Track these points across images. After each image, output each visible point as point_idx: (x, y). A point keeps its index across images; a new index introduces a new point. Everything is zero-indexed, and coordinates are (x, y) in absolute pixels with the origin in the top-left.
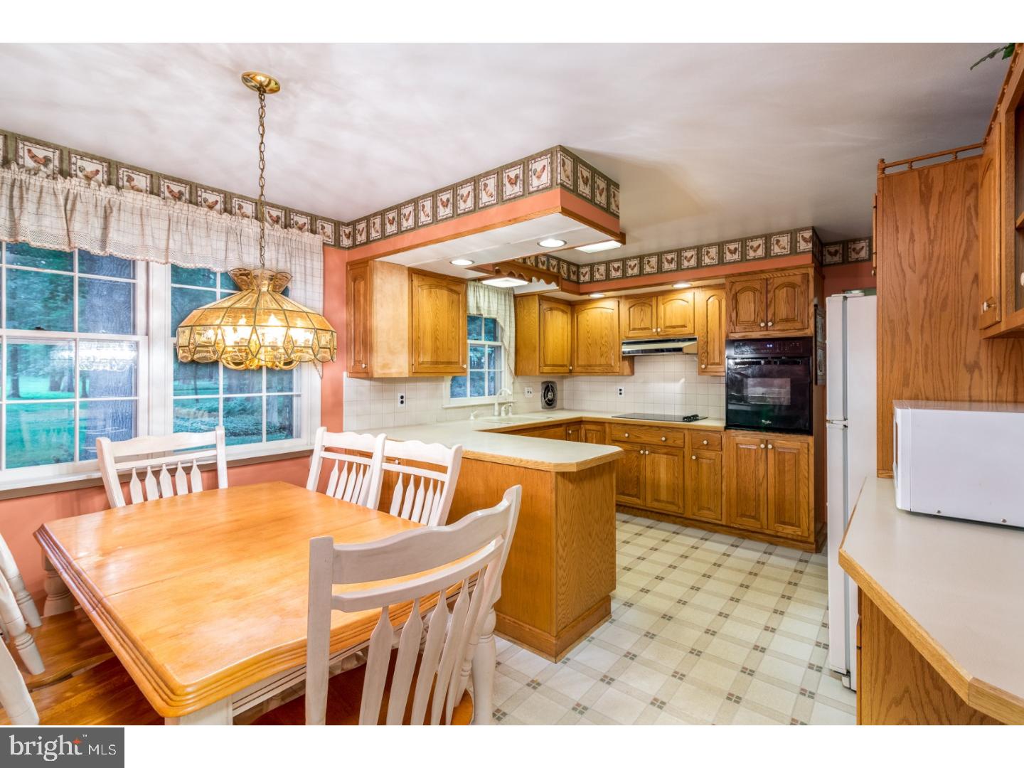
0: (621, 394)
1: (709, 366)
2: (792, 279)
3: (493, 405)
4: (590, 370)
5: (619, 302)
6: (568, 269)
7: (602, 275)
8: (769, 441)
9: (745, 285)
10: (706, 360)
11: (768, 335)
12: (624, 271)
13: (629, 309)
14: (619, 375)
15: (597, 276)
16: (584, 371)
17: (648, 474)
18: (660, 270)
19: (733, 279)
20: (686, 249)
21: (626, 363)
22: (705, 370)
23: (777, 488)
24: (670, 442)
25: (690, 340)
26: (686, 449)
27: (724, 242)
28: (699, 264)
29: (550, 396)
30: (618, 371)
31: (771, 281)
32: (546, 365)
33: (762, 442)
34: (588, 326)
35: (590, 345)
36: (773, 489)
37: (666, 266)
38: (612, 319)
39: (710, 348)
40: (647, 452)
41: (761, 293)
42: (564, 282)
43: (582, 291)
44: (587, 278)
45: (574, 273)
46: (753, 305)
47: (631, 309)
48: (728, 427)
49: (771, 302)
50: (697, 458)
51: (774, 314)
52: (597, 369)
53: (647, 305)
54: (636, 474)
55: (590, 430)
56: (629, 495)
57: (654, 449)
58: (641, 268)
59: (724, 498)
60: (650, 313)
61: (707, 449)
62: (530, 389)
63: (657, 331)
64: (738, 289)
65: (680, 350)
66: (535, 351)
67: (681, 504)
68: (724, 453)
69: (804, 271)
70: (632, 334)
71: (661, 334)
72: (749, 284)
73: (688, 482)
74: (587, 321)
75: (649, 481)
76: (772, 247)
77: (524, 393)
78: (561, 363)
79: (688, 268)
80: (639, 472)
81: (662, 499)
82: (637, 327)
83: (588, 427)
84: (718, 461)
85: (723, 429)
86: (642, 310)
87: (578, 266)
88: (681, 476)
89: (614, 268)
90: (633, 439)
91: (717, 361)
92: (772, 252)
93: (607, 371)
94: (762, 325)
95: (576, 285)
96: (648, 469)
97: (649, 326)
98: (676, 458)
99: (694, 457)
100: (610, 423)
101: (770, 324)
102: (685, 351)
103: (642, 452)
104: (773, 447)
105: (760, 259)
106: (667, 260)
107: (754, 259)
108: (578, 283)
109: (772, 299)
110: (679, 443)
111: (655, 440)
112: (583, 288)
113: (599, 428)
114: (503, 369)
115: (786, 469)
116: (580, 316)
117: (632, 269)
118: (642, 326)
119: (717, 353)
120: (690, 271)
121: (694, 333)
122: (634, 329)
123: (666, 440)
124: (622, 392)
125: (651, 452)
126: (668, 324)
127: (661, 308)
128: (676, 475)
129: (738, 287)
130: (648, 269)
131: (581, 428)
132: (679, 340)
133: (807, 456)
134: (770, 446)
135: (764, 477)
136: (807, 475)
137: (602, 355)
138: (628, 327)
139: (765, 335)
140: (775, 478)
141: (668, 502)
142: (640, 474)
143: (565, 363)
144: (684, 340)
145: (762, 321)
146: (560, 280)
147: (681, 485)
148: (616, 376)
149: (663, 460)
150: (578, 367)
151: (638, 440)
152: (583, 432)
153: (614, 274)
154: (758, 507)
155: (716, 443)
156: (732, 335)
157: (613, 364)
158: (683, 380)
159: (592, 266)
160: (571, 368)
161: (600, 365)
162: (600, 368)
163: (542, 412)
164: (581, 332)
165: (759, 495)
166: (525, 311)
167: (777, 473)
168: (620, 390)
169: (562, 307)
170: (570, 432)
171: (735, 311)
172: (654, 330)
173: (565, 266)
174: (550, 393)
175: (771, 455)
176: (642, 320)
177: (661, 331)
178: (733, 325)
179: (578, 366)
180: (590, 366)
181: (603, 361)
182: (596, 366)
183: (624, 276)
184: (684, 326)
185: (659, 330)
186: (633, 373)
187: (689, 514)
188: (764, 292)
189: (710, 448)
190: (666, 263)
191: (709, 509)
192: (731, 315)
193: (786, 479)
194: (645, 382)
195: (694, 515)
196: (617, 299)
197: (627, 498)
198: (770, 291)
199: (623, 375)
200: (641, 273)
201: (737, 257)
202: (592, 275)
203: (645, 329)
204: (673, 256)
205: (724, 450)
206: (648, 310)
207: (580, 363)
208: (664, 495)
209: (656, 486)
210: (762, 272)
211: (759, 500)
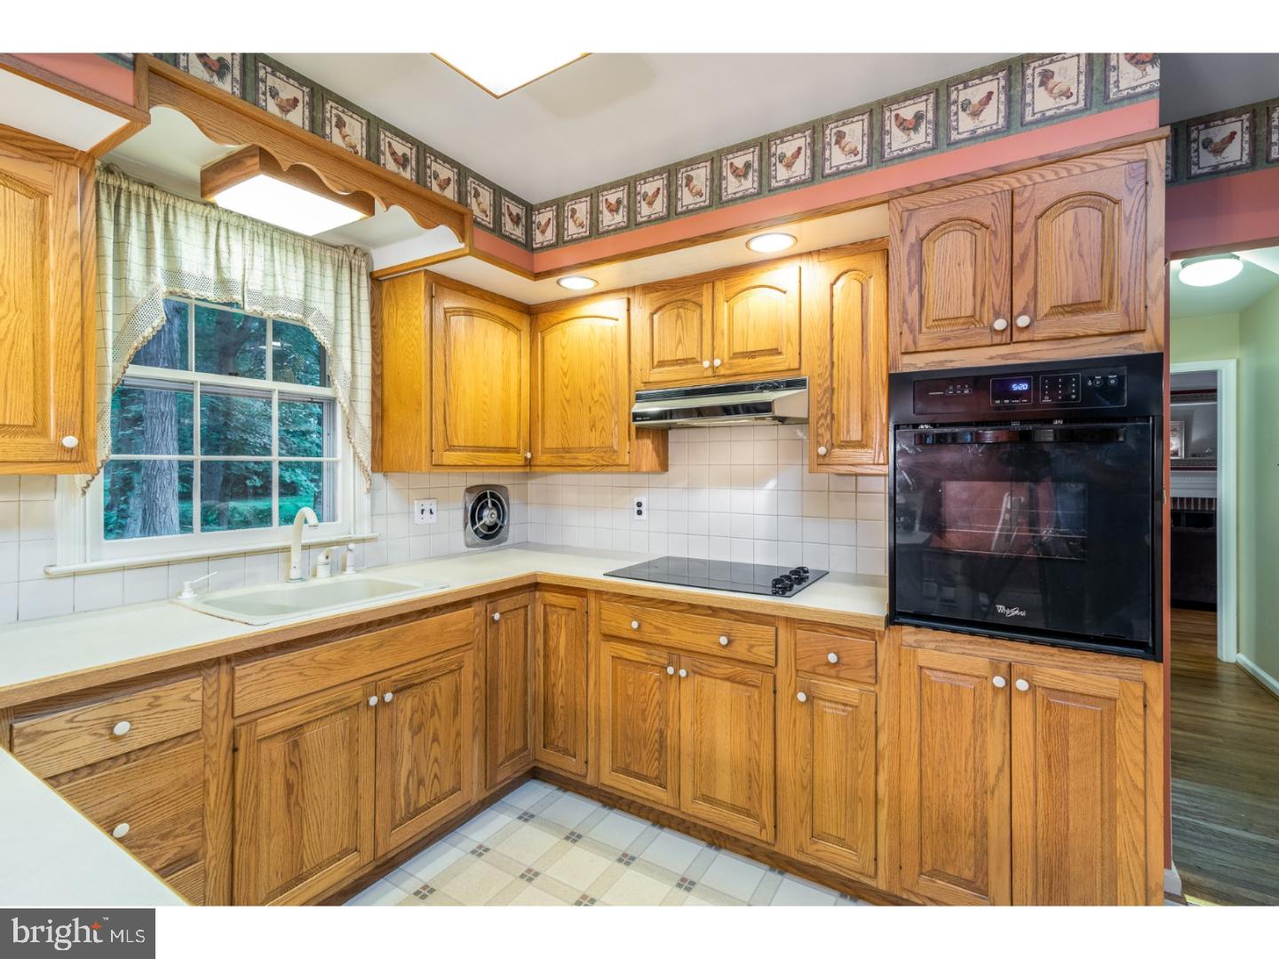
0: (640, 513)
1: (836, 451)
2: (1094, 183)
3: (287, 549)
4: (567, 460)
5: (629, 300)
6: (497, 206)
7: (581, 225)
8: (1017, 669)
9: (946, 214)
10: (827, 436)
11: (1014, 355)
12: (632, 211)
13: (652, 314)
14: (629, 472)
15: (572, 229)
16: (557, 462)
17: (687, 728)
18: (717, 198)
19: (907, 203)
20: (781, 136)
21: (647, 445)
22: (827, 460)
23: (1041, 806)
24: (740, 650)
25: (790, 385)
26: (781, 672)
27: (885, 100)
28: (817, 173)
29: (489, 516)
30: (627, 462)
31: (1027, 194)
32: (451, 448)
33: (996, 672)
34: (564, 359)
35: (568, 401)
36: (1029, 812)
37: (733, 186)
38: (614, 341)
39: (840, 405)
40: (683, 673)
41: (995, 233)
42: (479, 233)
43: (538, 269)
44: (550, 235)
45: (516, 220)
46: (969, 270)
47: (656, 317)
48: (896, 617)
49: (1024, 257)
50: (810, 699)
51: (1034, 293)
52: (583, 458)
53: (690, 305)
54: (656, 724)
55: (555, 606)
56: (638, 776)
57: (701, 662)
58: (672, 198)
59: (883, 814)
60: (696, 322)
61: (837, 677)
62: (427, 505)
63: (712, 366)
64: (923, 231)
65: (766, 407)
66: (418, 411)
67: (767, 815)
68: (885, 691)
69: (1133, 154)
70: (657, 375)
71: (723, 371)
72: (957, 211)
73: (786, 760)
74: (563, 348)
75: (687, 747)
76: (1028, 98)
77: (410, 513)
78: (501, 444)
79: (788, 186)
80: (665, 719)
81: (719, 797)
82: (668, 357)
83: (551, 597)
84: (866, 711)
85: (883, 623)
86: (679, 316)
87: (530, 209)
88: (768, 744)
89: (609, 206)
90: (650, 635)
91: (856, 435)
92: (1028, 110)
93: (605, 462)
94: (1000, 324)
95: (522, 250)
96: (687, 716)
97: (694, 354)
98: (756, 693)
99: (801, 697)
100: (599, 593)
101: (1023, 321)
102: (778, 411)
103: (670, 670)
104: (1032, 687)
105: (993, 134)
106: (735, 171)
107: (974, 137)
108: (528, 245)
109: (1028, 247)
110: (764, 653)
111: (702, 641)
112: (543, 262)
113: (572, 601)
114: (339, 456)
115: (1072, 754)
116: (547, 338)
117: (650, 204)
118: (680, 355)
119: (856, 416)
120: (792, 192)
121: (799, 369)
122: (662, 364)
123: (730, 642)
124: (643, 509)
125: (694, 672)
126: (738, 349)
127: (723, 309)
128: (756, 737)
129: (921, 224)
130: (687, 199)
131: (534, 600)
132: (765, 387)
133: (1140, 722)
134: (1021, 685)
135: (1001, 770)
136: (1140, 782)
137: (593, 427)
138: (648, 359)
139: (1003, 357)
140: (1035, 777)
141: (734, 808)
142: (667, 725)
143: (513, 444)
144: (775, 387)
145: (997, 315)
146: (468, 223)
147: (767, 768)
148: (623, 473)
149: (722, 694)
150: (543, 453)
151: (660, 638)
152: (540, 609)
153: (608, 220)
154: (982, 853)
155: (863, 663)
156: (907, 359)
157: (616, 448)
158: (772, 484)
159: (558, 204)
160: (529, 455)
161: (590, 449)
162: (588, 456)
163: (468, 553)
164: (552, 372)
165: (985, 822)
166: (400, 313)
167: (1042, 761)
168: (639, 504)
169: (502, 312)
170: (497, 616)
171: (916, 293)
172: (706, 364)
173: (486, 196)
174: (486, 513)
175: (1022, 709)
176: (680, 342)
177: (722, 364)
178: (912, 331)
179: (546, 451)
180: (567, 450)
181: (593, 439)
182: (580, 450)
183: (632, 223)
184: (775, 352)
185: (717, 362)
186: (664, 466)
187: (787, 847)
188: (1003, 230)
189: (842, 675)
190: (731, 178)
191: (841, 841)
192: (904, 303)
193: (1072, 786)
194: (690, 488)
195: (801, 850)
196: (625, 295)
197: (637, 783)
198: (1022, 226)
199: (638, 471)
200: (672, 212)
201: (921, 138)
202: (560, 228)
203: (686, 361)
204: (749, 157)
205: (884, 683)
206: (692, 316)
207: (547, 445)
208: (724, 789)
209: (704, 765)
210: (999, 172)
211: (986, 835)
